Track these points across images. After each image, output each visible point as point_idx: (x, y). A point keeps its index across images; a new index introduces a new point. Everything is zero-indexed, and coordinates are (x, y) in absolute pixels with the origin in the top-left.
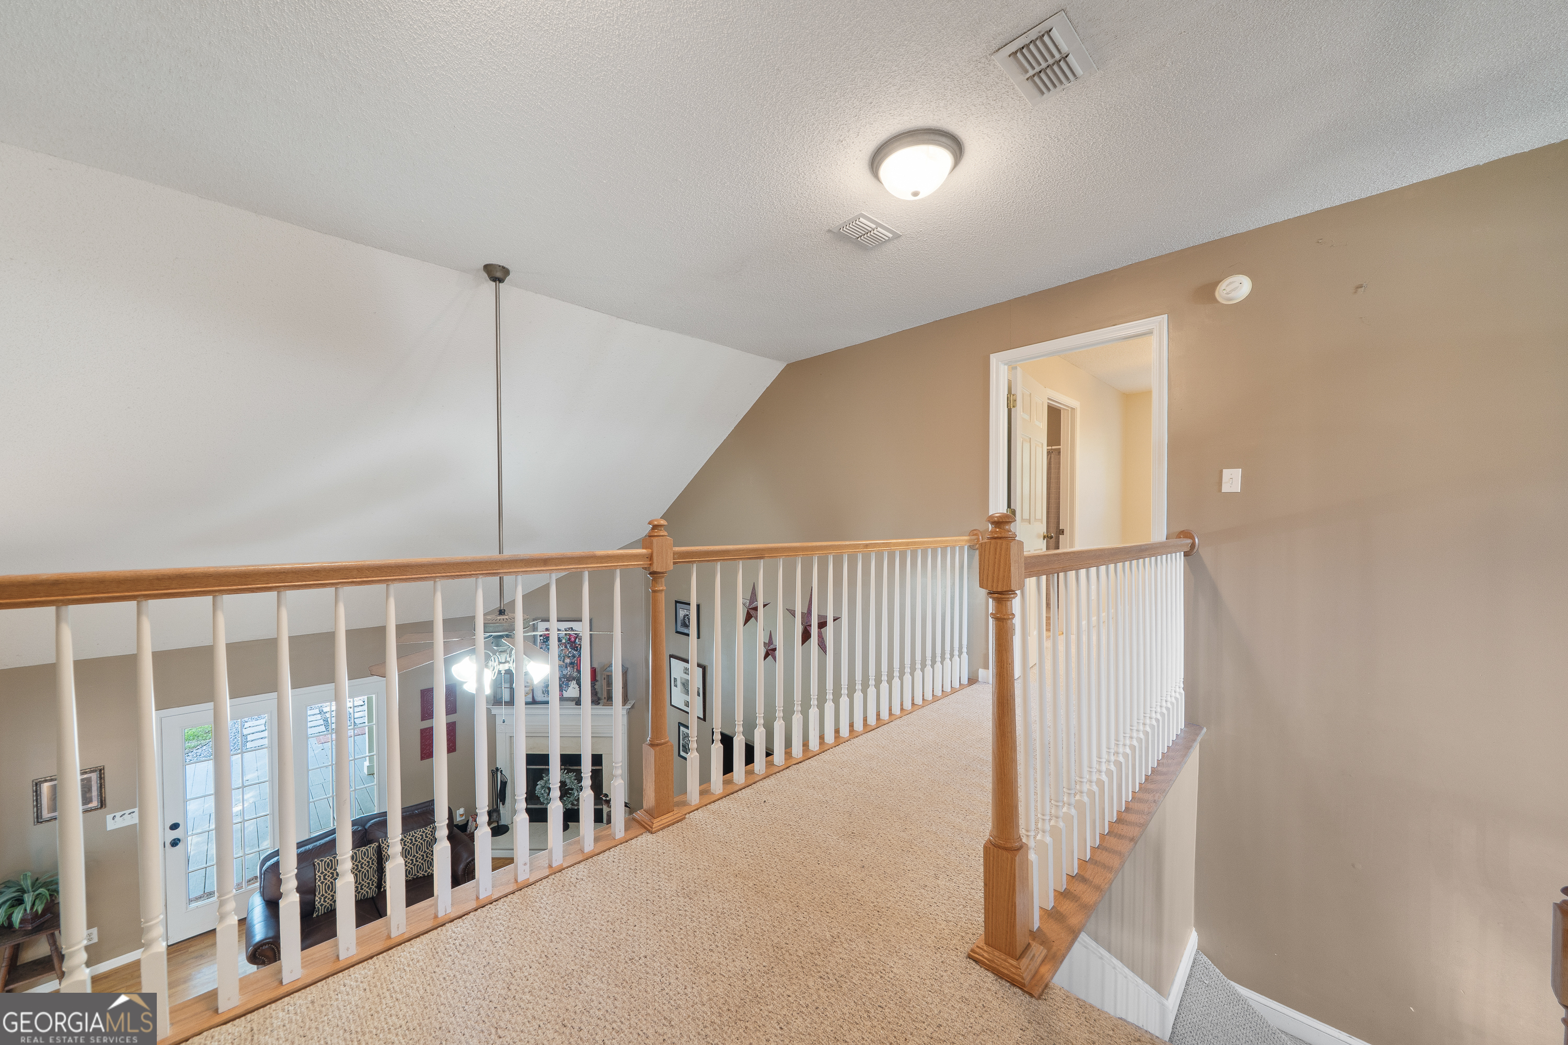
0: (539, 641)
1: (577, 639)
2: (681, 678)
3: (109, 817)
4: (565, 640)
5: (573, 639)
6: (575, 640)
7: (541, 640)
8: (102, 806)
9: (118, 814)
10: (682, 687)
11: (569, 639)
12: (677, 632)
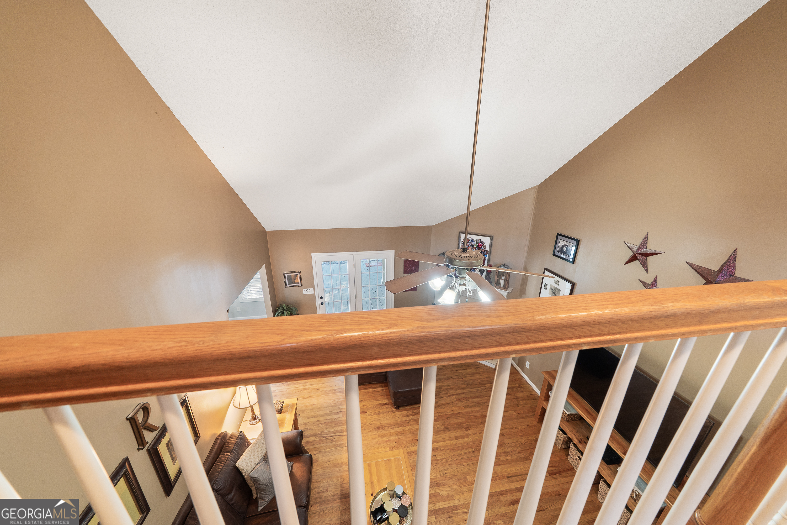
0: (461, 244)
1: (483, 247)
2: (551, 285)
3: (304, 290)
4: (476, 246)
5: (480, 246)
6: (482, 247)
7: (462, 244)
8: (301, 286)
9: (306, 289)
10: (551, 291)
11: (478, 246)
12: (554, 255)
